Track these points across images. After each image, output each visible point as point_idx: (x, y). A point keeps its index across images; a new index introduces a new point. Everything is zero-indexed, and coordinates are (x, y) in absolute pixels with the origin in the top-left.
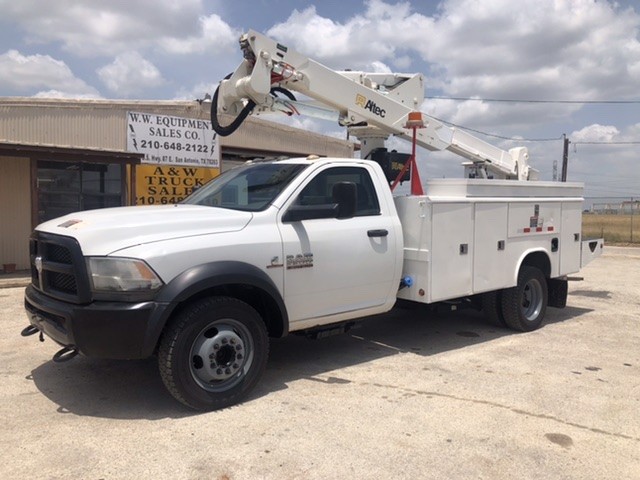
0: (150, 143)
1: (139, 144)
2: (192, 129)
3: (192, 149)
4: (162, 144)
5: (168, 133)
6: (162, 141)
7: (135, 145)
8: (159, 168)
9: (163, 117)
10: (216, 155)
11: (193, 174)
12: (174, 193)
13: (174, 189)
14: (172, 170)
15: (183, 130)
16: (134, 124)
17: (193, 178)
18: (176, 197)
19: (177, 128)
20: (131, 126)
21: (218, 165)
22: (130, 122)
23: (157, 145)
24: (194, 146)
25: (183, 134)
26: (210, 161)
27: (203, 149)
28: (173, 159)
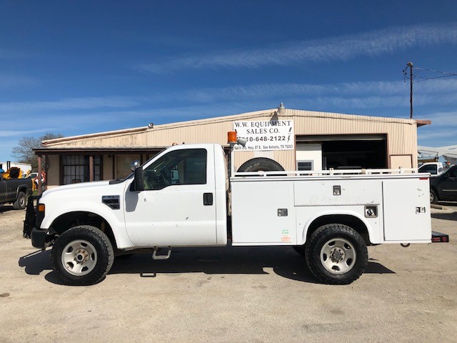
0: (247, 138)
2: (274, 127)
3: (274, 139)
4: (254, 138)
5: (258, 131)
6: (254, 136)
9: (255, 122)
10: (292, 142)
15: (268, 128)
16: (237, 129)
19: (264, 127)
21: (293, 148)
22: (235, 127)
23: (251, 139)
24: (276, 137)
25: (268, 131)
26: (287, 146)
27: (282, 139)
28: (262, 147)
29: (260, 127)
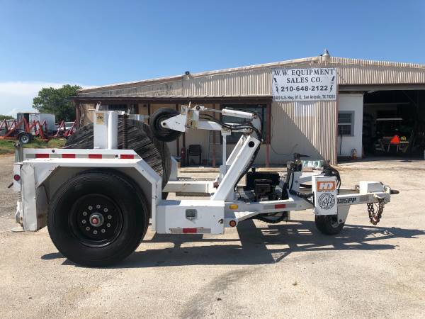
0: (287, 88)
1: (280, 89)
2: (316, 76)
3: (316, 89)
4: (295, 88)
5: (299, 80)
6: (295, 86)
7: (277, 90)
9: (296, 70)
10: (334, 92)
15: (309, 77)
16: (277, 77)
19: (306, 76)
20: (275, 79)
21: (335, 99)
22: (275, 76)
23: (292, 89)
24: (317, 87)
25: (309, 80)
26: (329, 96)
27: (324, 88)
28: (303, 97)
29: (301, 76)
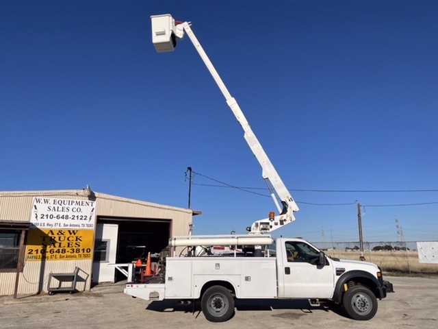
0: (47, 215)
1: (39, 216)
2: (77, 206)
3: (76, 218)
4: (55, 216)
5: (60, 209)
6: (55, 214)
7: (36, 217)
8: (51, 231)
9: (58, 199)
10: (93, 221)
11: (75, 234)
12: (60, 246)
13: (60, 244)
14: (60, 232)
15: (71, 207)
16: (37, 205)
17: (75, 236)
18: (61, 249)
19: (67, 206)
20: (35, 206)
21: (94, 228)
22: (35, 203)
23: (52, 217)
24: (78, 216)
25: (71, 210)
26: (88, 225)
27: (84, 218)
28: (62, 225)
29: (63, 205)
